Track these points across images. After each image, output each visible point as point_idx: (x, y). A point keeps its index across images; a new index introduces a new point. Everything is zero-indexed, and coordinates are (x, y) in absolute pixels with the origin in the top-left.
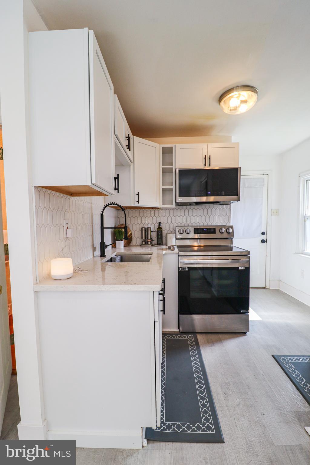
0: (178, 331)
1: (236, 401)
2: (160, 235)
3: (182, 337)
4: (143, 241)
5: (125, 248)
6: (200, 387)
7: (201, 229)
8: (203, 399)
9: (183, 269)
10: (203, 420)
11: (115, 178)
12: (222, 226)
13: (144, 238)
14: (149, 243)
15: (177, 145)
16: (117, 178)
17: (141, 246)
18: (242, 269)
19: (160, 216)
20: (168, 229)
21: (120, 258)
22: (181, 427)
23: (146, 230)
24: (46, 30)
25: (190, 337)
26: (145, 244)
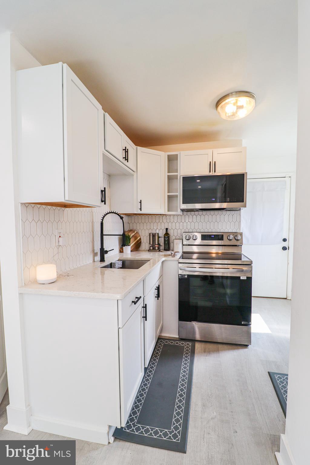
0: (178, 337)
1: (213, 414)
2: (166, 241)
3: (180, 343)
4: (150, 247)
5: (132, 252)
6: (181, 395)
7: (208, 236)
8: (179, 407)
9: (183, 276)
10: (172, 427)
11: (102, 191)
12: (231, 233)
13: (151, 243)
14: (157, 248)
15: (182, 152)
16: (104, 191)
17: (148, 251)
18: (244, 279)
19: (168, 222)
20: (176, 234)
21: (122, 263)
22: (149, 431)
23: (154, 235)
24: (39, 66)
25: (188, 344)
26: (153, 249)
